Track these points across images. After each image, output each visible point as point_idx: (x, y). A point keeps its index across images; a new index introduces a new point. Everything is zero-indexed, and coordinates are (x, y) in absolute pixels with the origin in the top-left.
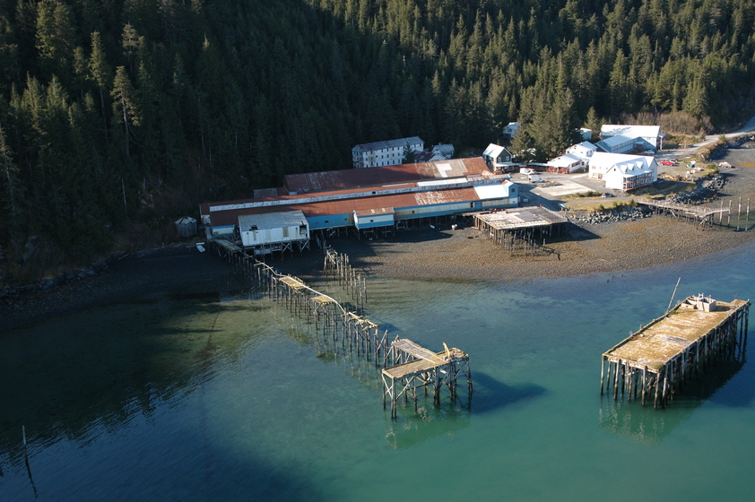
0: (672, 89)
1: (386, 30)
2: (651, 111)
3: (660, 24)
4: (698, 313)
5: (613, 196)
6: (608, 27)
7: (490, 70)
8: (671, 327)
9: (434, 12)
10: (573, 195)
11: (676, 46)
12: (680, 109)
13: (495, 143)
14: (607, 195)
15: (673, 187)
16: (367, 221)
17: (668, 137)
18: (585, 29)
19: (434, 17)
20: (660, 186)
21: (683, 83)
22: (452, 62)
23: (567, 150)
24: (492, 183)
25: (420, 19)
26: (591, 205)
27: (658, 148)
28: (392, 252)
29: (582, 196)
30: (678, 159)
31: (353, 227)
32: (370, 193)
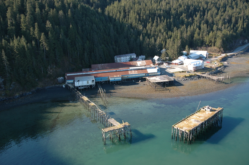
0: (212, 40)
1: (128, 22)
2: (206, 46)
4: (206, 112)
5: (190, 72)
6: (195, 22)
7: (158, 34)
8: (197, 117)
9: (143, 17)
10: (178, 72)
11: (215, 27)
12: (214, 46)
13: (157, 56)
14: (188, 72)
15: (209, 70)
16: (113, 79)
17: (210, 54)
18: (188, 22)
19: (143, 18)
20: (204, 69)
21: (215, 38)
22: (147, 32)
23: (178, 58)
24: (152, 68)
25: (139, 19)
26: (182, 75)
27: (207, 57)
28: (120, 89)
29: (180, 72)
30: (212, 61)
31: (109, 81)
32: (115, 71)
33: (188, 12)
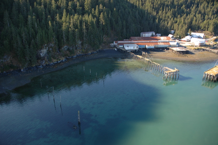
0: (206, 26)
1: (145, 9)
2: (201, 30)
3: (203, 12)
5: (197, 47)
6: (191, 12)
7: (167, 19)
9: (155, 6)
11: (206, 17)
12: (207, 30)
13: (170, 34)
14: (195, 46)
15: (208, 46)
16: (149, 47)
17: (205, 36)
18: (187, 12)
20: (206, 46)
21: (208, 25)
22: (159, 17)
23: (185, 37)
24: (173, 42)
25: (153, 7)
26: (193, 48)
27: (203, 38)
28: (154, 53)
29: (190, 46)
30: (208, 40)
31: (146, 48)
32: (149, 42)
33: (186, 4)
